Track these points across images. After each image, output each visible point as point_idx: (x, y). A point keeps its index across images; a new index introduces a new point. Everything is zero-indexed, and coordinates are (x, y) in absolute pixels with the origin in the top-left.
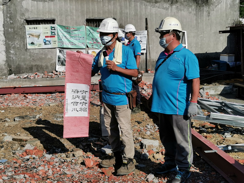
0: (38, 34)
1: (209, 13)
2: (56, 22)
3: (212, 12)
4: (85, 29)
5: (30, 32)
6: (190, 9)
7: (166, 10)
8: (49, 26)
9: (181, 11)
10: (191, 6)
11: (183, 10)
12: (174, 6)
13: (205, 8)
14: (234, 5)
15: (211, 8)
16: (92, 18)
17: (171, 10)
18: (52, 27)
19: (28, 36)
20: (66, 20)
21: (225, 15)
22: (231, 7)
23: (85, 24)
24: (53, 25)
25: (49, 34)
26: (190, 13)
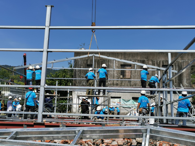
0: (115, 102)
2: (121, 98)
4: (132, 101)
5: (112, 101)
8: (119, 99)
16: (134, 97)
18: (120, 100)
19: (111, 102)
20: (125, 97)
23: (132, 99)
24: (120, 99)
25: (119, 102)
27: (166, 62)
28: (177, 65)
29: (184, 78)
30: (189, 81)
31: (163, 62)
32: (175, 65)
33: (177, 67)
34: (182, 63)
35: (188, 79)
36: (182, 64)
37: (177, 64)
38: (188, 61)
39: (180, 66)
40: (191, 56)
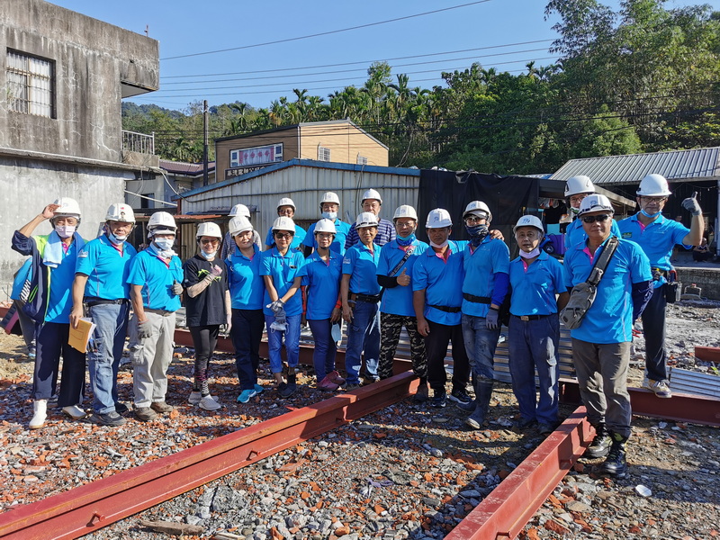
1: (80, 194)
3: (84, 193)
6: (51, 186)
7: (10, 182)
9: (36, 187)
10: (52, 181)
11: (40, 186)
12: (24, 179)
13: (75, 186)
14: (116, 186)
15: (83, 186)
17: (19, 184)
21: (103, 199)
22: (112, 188)
26: (51, 191)
27: (24, 40)
28: (71, 64)
29: (98, 123)
30: (115, 137)
31: (13, 35)
32: (63, 64)
33: (71, 71)
34: (91, 60)
35: (111, 129)
36: (90, 67)
37: (71, 60)
38: (111, 59)
39: (84, 72)
40: (122, 41)
